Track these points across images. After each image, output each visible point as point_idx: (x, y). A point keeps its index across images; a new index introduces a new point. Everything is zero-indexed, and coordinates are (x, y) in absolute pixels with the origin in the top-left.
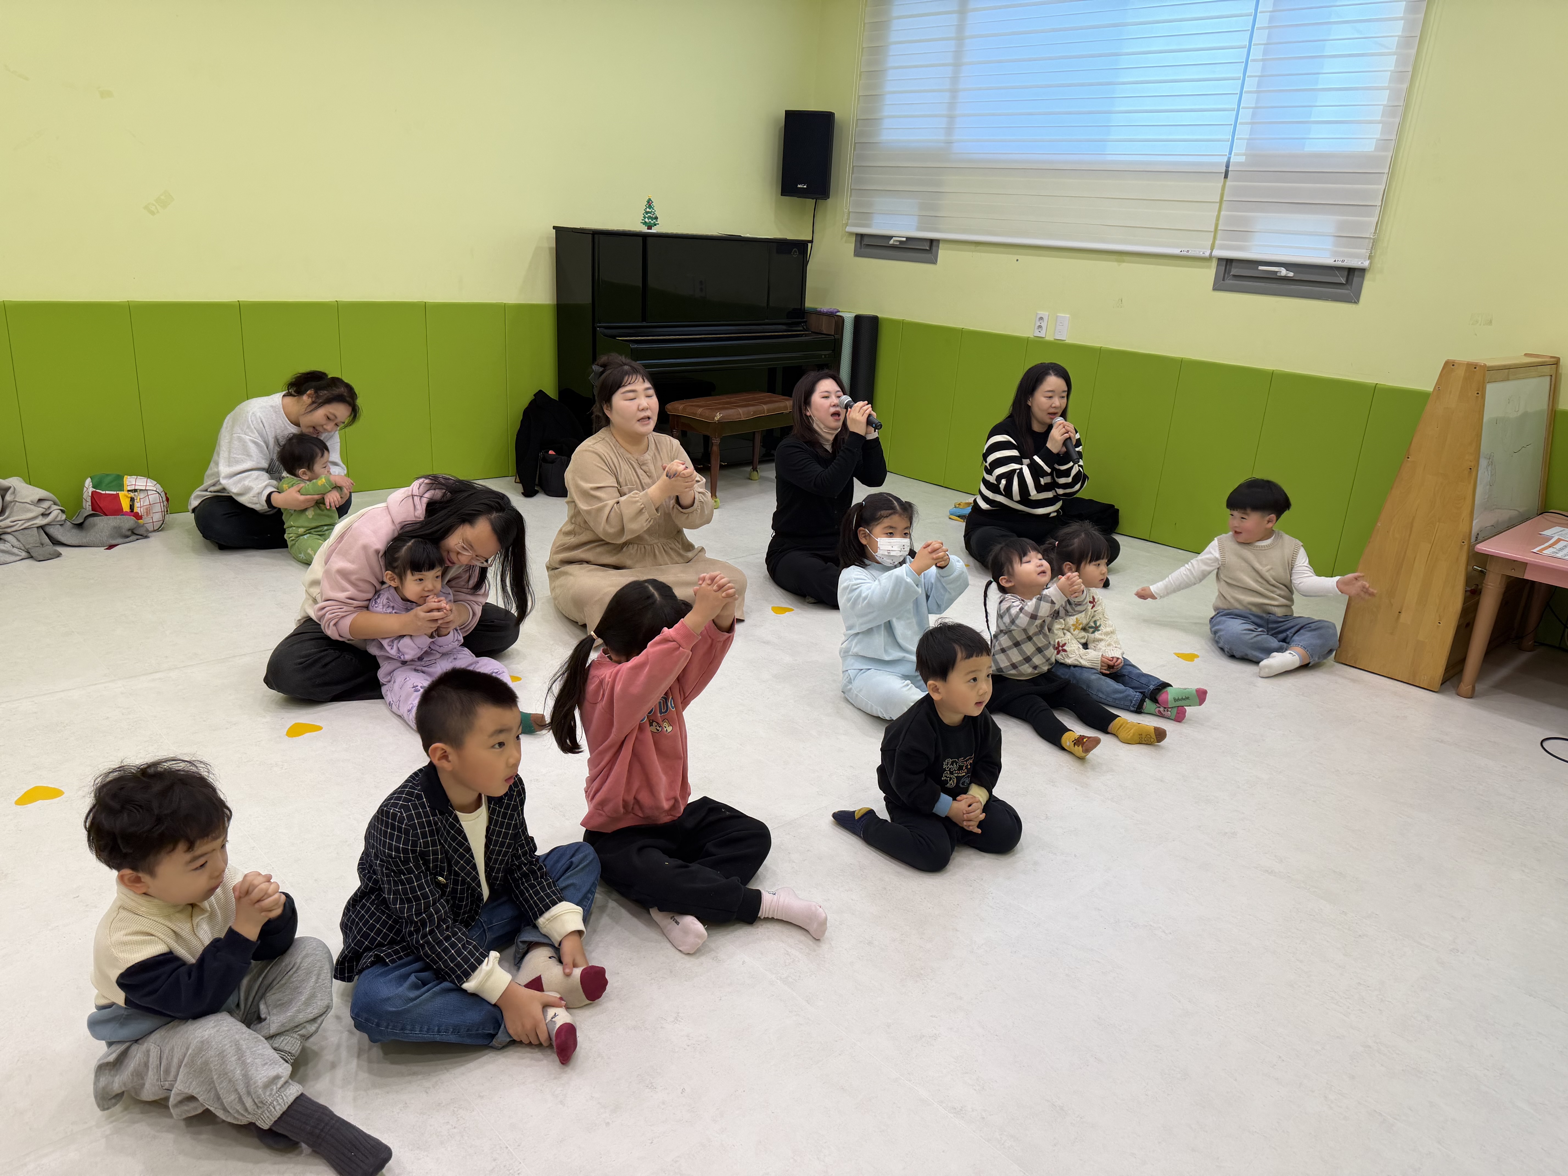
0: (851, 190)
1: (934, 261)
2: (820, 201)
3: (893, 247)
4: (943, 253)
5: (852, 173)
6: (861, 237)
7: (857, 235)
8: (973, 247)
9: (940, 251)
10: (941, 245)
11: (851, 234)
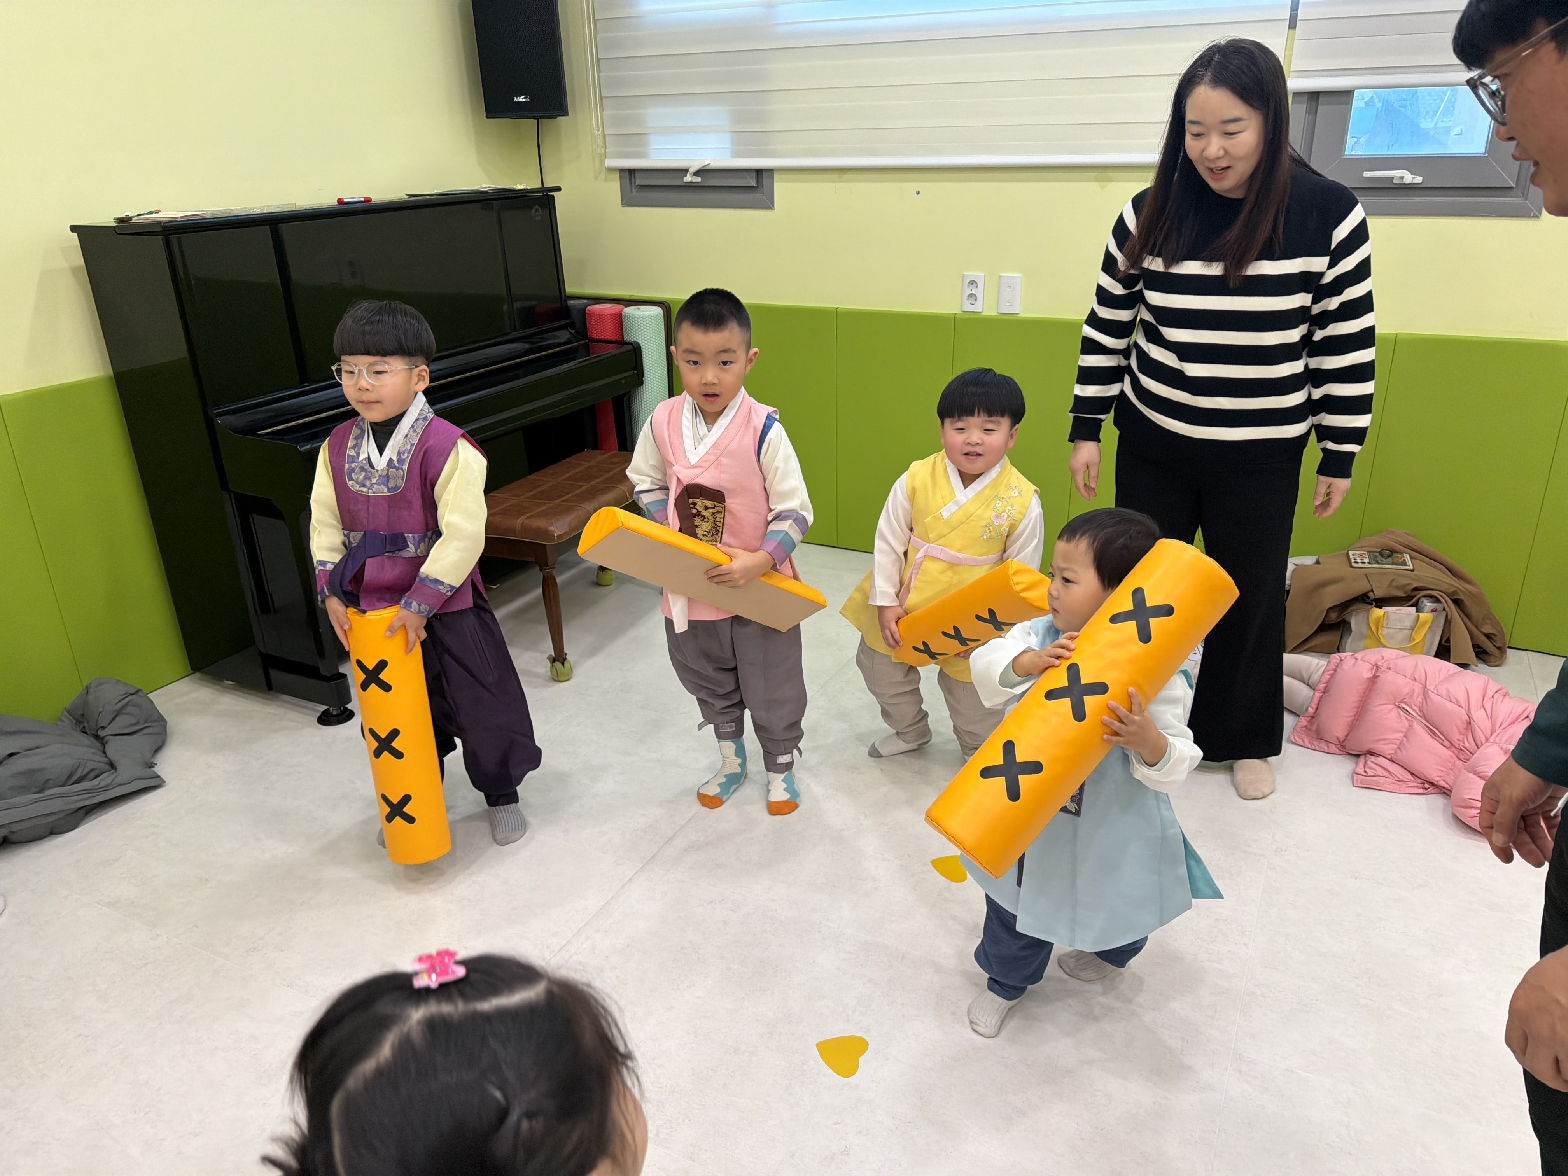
0: (601, 98)
1: (768, 204)
2: (543, 121)
3: (691, 186)
4: (781, 189)
5: (599, 71)
6: (631, 173)
7: (622, 171)
8: (835, 176)
9: (777, 186)
10: (776, 176)
11: (611, 170)
